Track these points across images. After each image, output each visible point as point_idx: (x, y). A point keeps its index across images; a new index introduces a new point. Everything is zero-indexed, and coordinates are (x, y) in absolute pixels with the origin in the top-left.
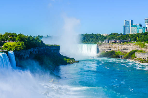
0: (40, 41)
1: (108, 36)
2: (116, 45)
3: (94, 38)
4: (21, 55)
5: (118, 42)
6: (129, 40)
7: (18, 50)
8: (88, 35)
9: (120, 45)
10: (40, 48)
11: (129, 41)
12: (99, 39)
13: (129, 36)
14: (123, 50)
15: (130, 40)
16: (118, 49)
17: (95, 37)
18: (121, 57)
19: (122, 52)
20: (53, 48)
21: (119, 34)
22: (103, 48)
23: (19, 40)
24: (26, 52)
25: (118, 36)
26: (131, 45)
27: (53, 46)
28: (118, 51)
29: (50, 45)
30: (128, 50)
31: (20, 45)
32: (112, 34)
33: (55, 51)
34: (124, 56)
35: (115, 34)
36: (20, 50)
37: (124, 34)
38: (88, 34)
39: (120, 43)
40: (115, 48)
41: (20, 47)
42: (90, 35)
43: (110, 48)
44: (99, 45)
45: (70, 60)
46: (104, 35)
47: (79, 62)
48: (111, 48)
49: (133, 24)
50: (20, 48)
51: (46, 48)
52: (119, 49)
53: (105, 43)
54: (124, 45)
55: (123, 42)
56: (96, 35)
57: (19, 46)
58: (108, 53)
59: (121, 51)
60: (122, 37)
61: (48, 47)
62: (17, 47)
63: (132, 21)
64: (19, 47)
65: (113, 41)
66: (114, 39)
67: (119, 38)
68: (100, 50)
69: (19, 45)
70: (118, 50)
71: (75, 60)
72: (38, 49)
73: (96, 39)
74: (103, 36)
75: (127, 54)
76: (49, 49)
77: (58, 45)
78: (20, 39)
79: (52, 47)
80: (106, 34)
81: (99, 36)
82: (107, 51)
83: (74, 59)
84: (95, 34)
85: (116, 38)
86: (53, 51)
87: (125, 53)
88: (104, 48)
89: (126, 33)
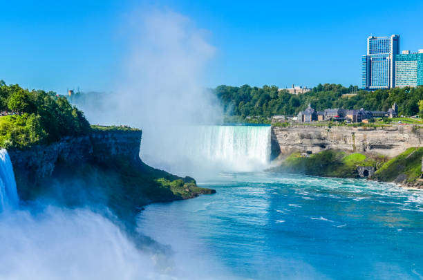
0: (74, 113)
1: (306, 94)
2: (346, 130)
3: (251, 103)
4: (30, 163)
5: (350, 120)
6: (390, 110)
7: (21, 147)
8: (229, 90)
9: (361, 128)
10: (74, 140)
11: (391, 117)
12: (274, 105)
13: (387, 96)
14: (372, 147)
15: (396, 111)
16: (352, 143)
17: (256, 101)
18: (366, 173)
19: (368, 155)
20: (115, 139)
21: (347, 87)
22: (293, 138)
23: (19, 110)
24: (45, 152)
25: (344, 96)
26: (402, 131)
27: (115, 132)
28: (351, 151)
29: (104, 128)
30: (390, 147)
31: (28, 126)
32: (320, 88)
33: (124, 150)
34: (375, 169)
35: (331, 88)
36: (30, 144)
37: (367, 89)
38: (228, 87)
39: (359, 120)
40: (342, 142)
41: (27, 133)
42: (236, 90)
43: (322, 142)
44: (279, 128)
45: (181, 185)
46: (291, 91)
47: (213, 192)
48: (326, 141)
49: (404, 52)
50: (27, 139)
51: (91, 138)
52: (357, 143)
53: (303, 120)
54: (375, 128)
55: (371, 117)
56: (262, 91)
57: (22, 132)
58: (313, 160)
59: (365, 150)
60: (359, 98)
61: (100, 137)
62: (18, 134)
63: (396, 40)
64: (24, 136)
65: (333, 113)
66: (330, 106)
67: (351, 105)
68: (282, 148)
69: (24, 128)
70: (352, 149)
71: (197, 184)
72: (68, 141)
73: (261, 105)
74: (287, 96)
75: (389, 162)
76: (104, 142)
77: (134, 126)
78: (24, 104)
79: (115, 135)
80: (297, 88)
81: (272, 95)
82: (310, 153)
83: (195, 182)
84: (256, 89)
85: (337, 103)
86: (117, 149)
87: (378, 158)
88: (299, 141)
89: (373, 83)
